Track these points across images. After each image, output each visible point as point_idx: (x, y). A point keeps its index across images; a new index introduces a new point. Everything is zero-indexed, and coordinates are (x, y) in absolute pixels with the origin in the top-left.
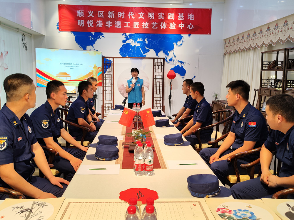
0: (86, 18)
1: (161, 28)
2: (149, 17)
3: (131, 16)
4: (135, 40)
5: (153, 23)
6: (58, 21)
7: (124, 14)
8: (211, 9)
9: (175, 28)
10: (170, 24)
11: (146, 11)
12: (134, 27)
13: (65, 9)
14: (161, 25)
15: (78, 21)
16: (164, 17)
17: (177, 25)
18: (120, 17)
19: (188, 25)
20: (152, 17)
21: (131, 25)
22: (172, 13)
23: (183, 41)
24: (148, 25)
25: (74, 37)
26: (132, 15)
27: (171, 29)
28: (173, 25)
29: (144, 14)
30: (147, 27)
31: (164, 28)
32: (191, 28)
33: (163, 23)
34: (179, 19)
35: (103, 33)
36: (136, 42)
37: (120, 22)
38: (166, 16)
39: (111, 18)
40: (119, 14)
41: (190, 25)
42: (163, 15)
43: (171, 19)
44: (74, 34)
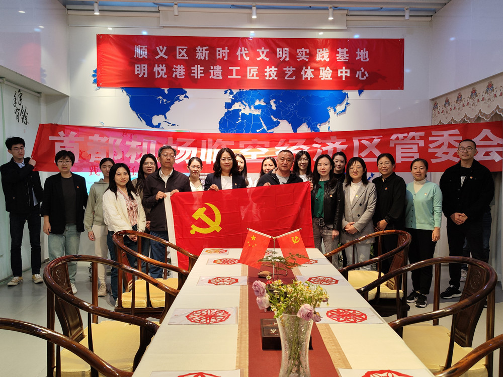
0: (151, 61)
1: (303, 79)
2: (278, 57)
3: (242, 55)
4: (251, 103)
5: (287, 69)
6: (95, 67)
7: (228, 51)
8: (403, 40)
9: (331, 79)
10: (321, 71)
11: (271, 44)
12: (248, 78)
13: (110, 43)
14: (303, 73)
15: (136, 66)
16: (308, 57)
17: (335, 71)
18: (221, 58)
19: (358, 72)
20: (284, 57)
21: (243, 73)
22: (324, 49)
23: (347, 104)
24: (275, 73)
25: (128, 99)
26: (243, 53)
27: (322, 79)
28: (326, 71)
29: (268, 50)
30: (274, 77)
31: (309, 79)
32: (362, 77)
33: (307, 68)
34: (338, 60)
35: (186, 90)
36: (252, 107)
37: (221, 67)
38: (312, 56)
39: (203, 59)
40: (217, 53)
41: (360, 72)
42: (306, 52)
43: (323, 60)
44: (128, 93)
